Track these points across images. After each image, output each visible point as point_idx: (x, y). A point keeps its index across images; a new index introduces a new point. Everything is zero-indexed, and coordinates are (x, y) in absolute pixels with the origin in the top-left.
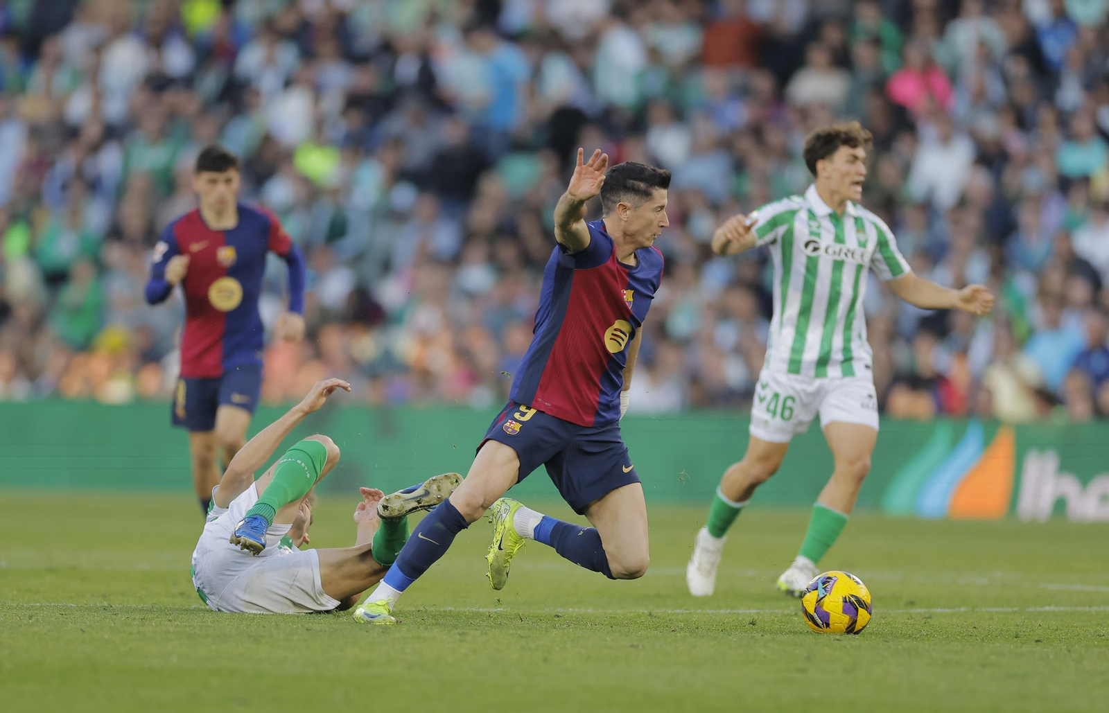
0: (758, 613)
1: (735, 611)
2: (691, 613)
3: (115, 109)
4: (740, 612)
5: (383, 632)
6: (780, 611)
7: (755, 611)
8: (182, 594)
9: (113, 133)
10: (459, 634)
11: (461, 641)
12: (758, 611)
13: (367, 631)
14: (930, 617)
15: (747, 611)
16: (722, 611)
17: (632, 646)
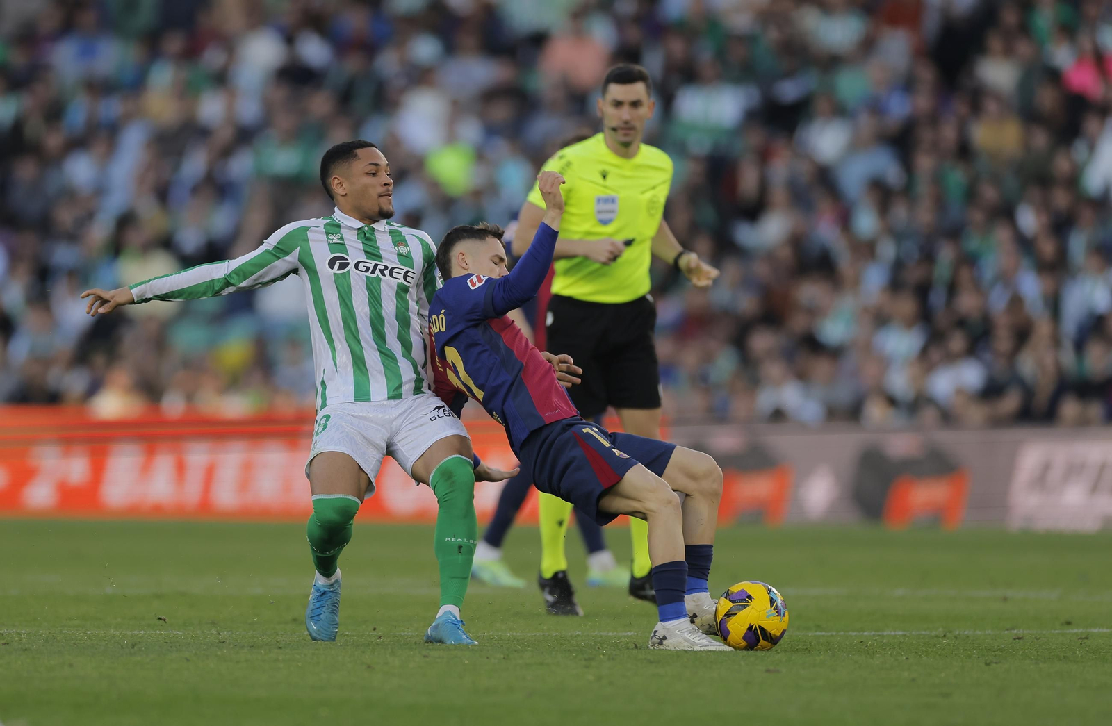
0: (905, 635)
1: (880, 633)
2: (832, 636)
3: (249, 110)
4: (885, 634)
5: (504, 658)
6: (927, 632)
7: (901, 633)
8: (295, 620)
9: (245, 136)
10: (585, 660)
11: (587, 667)
12: (905, 633)
13: (488, 658)
14: (1086, 638)
15: (893, 633)
16: (865, 633)
17: (768, 671)
